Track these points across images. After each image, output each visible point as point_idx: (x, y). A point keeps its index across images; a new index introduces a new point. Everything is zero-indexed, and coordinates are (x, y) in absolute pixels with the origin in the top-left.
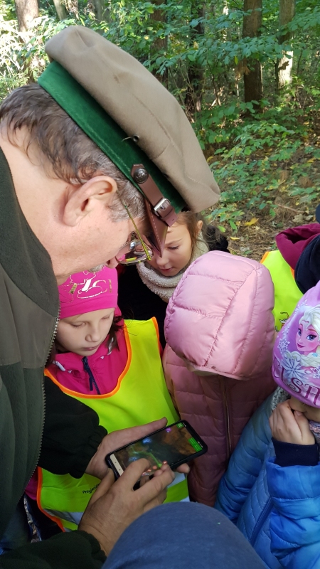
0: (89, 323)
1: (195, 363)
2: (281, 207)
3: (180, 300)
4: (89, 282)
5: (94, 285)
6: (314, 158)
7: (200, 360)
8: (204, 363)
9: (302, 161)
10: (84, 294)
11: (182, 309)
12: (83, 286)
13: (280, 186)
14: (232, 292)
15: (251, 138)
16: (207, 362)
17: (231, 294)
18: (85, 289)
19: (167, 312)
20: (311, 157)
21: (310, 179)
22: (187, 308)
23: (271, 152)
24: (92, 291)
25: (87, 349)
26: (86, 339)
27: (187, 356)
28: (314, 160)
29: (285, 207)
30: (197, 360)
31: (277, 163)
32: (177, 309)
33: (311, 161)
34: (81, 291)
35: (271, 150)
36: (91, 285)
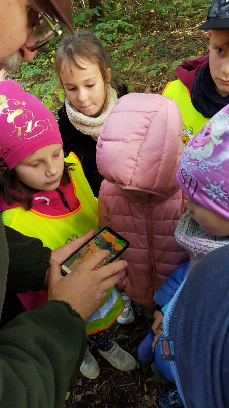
0: (43, 161)
1: (122, 183)
2: (135, 84)
3: (107, 134)
4: (30, 124)
5: (36, 125)
6: (149, 46)
7: (126, 180)
8: (129, 182)
9: (141, 49)
10: (30, 134)
11: (108, 142)
12: (26, 128)
13: (132, 68)
14: (148, 121)
15: (103, 33)
16: (131, 181)
17: (147, 122)
18: (29, 129)
19: (97, 148)
20: (146, 46)
21: (150, 60)
22: (112, 140)
23: (118, 46)
24: (35, 131)
25: (49, 183)
26: (46, 176)
27: (116, 179)
28: (149, 48)
29: (138, 83)
30: (123, 180)
31: (124, 54)
32: (104, 143)
33: (147, 48)
34: (26, 133)
35: (117, 44)
36: (33, 126)
